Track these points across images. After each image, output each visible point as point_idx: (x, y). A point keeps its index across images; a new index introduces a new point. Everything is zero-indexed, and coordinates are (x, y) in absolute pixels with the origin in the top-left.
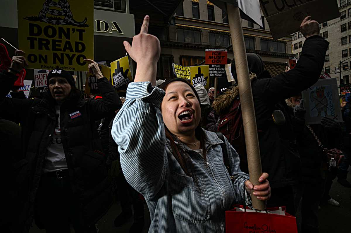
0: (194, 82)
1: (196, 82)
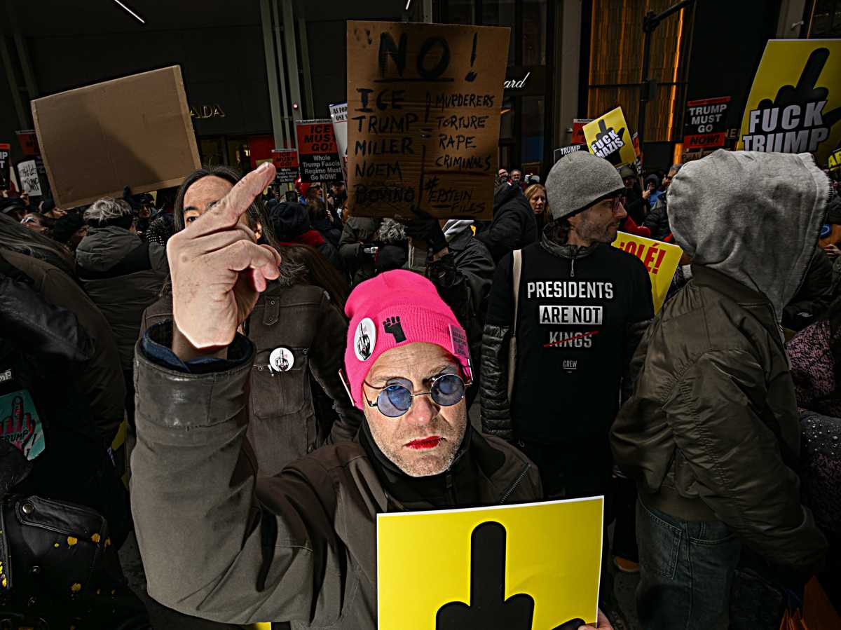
0: (758, 127)
1: (765, 128)
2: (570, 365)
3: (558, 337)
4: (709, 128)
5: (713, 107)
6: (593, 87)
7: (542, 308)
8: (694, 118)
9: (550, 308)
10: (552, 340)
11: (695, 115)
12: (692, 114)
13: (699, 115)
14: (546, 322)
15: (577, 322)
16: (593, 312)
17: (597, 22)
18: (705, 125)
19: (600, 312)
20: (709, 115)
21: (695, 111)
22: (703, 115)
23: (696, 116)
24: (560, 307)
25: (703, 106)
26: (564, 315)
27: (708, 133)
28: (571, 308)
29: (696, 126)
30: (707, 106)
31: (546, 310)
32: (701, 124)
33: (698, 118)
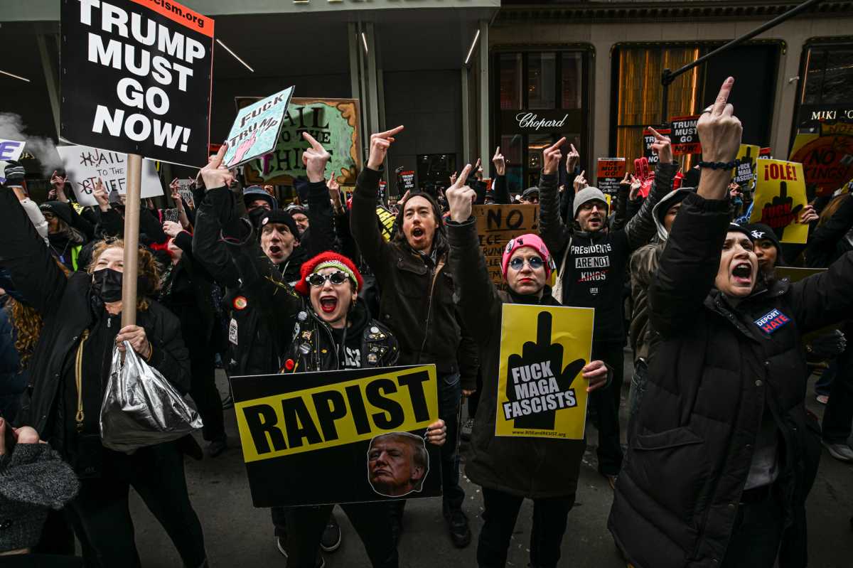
2: (594, 290)
3: (586, 276)
4: (689, 139)
5: (691, 122)
6: (622, 127)
7: (577, 260)
8: (677, 131)
9: (581, 259)
10: (583, 277)
11: (677, 128)
12: (675, 127)
13: (681, 128)
14: (579, 267)
15: (597, 266)
16: (604, 260)
17: (624, 76)
18: (686, 136)
19: (607, 259)
20: (688, 128)
21: (677, 125)
22: (684, 128)
23: (679, 129)
24: (587, 258)
25: (683, 121)
26: (589, 262)
27: (689, 142)
28: (593, 259)
29: (679, 137)
30: (687, 121)
31: (579, 260)
32: (683, 135)
33: (681, 131)
